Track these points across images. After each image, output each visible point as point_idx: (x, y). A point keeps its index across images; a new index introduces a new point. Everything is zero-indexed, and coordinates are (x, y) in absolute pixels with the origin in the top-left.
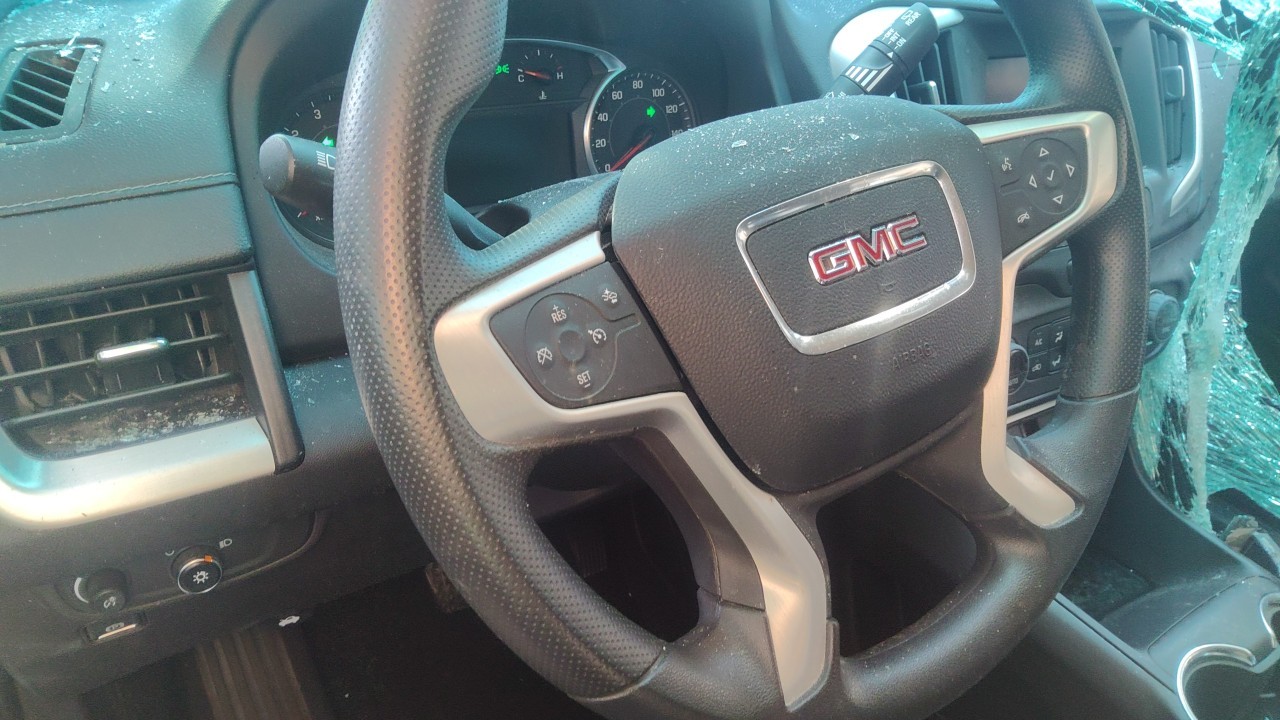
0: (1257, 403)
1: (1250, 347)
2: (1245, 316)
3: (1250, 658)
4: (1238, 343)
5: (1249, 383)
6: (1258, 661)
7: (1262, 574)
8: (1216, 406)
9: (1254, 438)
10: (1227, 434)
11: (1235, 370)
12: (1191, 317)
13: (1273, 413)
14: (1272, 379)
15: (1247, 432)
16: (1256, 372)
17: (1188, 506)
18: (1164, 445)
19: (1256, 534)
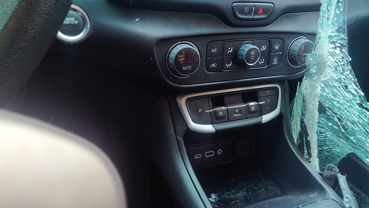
0: (357, 107)
1: (353, 73)
2: (350, 54)
4: (347, 70)
5: (353, 94)
8: (339, 107)
9: (356, 126)
10: (345, 123)
11: (346, 87)
13: (365, 112)
14: (364, 92)
15: (353, 123)
16: (356, 88)
19: (339, 175)
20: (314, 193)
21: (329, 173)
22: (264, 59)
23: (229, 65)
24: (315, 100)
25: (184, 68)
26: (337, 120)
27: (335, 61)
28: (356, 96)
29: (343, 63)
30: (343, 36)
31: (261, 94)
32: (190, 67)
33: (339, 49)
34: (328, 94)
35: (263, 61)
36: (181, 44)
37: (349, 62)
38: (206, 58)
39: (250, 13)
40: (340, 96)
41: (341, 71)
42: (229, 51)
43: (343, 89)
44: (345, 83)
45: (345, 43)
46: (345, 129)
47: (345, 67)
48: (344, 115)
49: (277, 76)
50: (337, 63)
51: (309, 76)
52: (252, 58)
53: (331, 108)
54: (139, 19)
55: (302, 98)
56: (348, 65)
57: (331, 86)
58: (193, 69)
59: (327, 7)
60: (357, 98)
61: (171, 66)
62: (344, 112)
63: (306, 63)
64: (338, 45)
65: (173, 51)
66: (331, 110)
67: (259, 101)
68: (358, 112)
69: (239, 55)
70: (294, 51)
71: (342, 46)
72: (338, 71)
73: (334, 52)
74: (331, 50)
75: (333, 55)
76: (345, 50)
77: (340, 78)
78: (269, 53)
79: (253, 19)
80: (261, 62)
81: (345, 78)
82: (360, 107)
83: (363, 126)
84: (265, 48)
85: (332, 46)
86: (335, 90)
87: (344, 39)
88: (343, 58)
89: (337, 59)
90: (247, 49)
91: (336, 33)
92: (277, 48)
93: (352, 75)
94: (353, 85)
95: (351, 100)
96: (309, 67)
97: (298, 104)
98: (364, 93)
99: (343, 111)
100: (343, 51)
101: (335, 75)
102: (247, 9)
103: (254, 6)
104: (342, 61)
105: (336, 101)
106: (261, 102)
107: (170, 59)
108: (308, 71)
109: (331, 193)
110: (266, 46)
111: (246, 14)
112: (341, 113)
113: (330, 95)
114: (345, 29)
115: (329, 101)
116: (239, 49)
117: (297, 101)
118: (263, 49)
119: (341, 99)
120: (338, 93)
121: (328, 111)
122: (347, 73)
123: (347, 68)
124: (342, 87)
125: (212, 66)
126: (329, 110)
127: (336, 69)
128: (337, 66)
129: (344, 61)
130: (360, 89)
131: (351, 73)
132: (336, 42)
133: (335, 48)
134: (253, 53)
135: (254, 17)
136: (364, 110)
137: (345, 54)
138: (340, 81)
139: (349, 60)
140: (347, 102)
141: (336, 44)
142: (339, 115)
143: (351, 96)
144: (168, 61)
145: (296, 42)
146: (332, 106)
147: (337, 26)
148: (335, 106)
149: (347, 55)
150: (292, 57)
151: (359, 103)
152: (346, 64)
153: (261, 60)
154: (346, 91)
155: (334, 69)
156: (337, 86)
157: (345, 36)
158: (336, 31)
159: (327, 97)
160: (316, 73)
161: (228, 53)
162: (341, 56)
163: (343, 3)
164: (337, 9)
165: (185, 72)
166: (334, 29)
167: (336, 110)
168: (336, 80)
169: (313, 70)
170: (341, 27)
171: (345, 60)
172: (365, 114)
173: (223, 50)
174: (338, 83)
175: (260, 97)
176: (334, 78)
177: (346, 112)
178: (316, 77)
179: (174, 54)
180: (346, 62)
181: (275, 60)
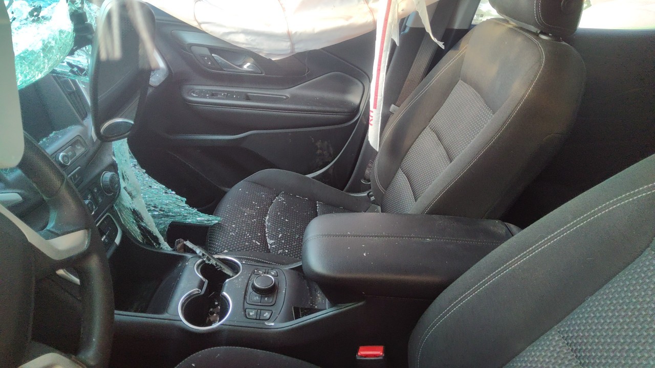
0: (164, 194)
1: (151, 178)
2: (142, 167)
3: (199, 291)
4: (146, 177)
5: (157, 189)
6: (201, 290)
7: (192, 256)
11: (151, 187)
12: (123, 178)
14: (164, 185)
15: (166, 204)
16: (158, 185)
17: (159, 244)
18: (140, 227)
19: (185, 242)
20: (179, 263)
21: (179, 246)
26: (154, 208)
28: (160, 189)
37: (145, 173)
46: (163, 211)
67: (105, 233)
83: (174, 203)
92: (96, 191)
94: (155, 184)
95: (158, 193)
106: (107, 233)
109: (189, 256)
119: (150, 195)
122: (147, 179)
124: (148, 188)
129: (141, 173)
130: (160, 184)
136: (169, 195)
145: (103, 178)
150: (107, 189)
172: (172, 197)
175: (104, 230)
177: (157, 201)
180: (143, 173)
181: (100, 199)
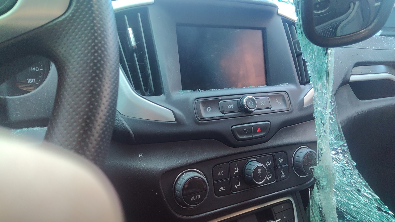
0: (376, 210)
2: (354, 158)
4: (355, 175)
5: (368, 198)
8: (357, 211)
11: (359, 191)
16: (369, 192)
22: (271, 174)
23: (237, 186)
24: (333, 213)
25: (193, 199)
27: (341, 166)
28: (371, 199)
29: (349, 168)
30: (342, 143)
31: (276, 210)
32: (199, 196)
33: (341, 155)
34: (342, 198)
35: (271, 176)
36: (186, 172)
37: (355, 167)
38: (213, 182)
39: (249, 133)
40: (355, 200)
41: (349, 176)
42: (236, 171)
43: (356, 192)
44: (357, 187)
45: (346, 148)
47: (352, 171)
48: (364, 220)
49: (287, 190)
50: (343, 168)
51: (321, 189)
52: (260, 176)
53: (349, 212)
54: (142, 154)
55: (318, 209)
56: (355, 170)
57: (343, 190)
58: (202, 198)
59: (321, 121)
60: (373, 202)
61: (178, 198)
62: (364, 216)
63: (315, 176)
64: (339, 151)
65: (179, 182)
66: (349, 214)
67: (275, 218)
68: (379, 216)
69: (246, 174)
70: (299, 162)
71: (343, 152)
72: (347, 175)
73: (338, 158)
74: (334, 156)
75: (337, 160)
76: (348, 155)
77: (350, 182)
78: (275, 167)
79: (253, 138)
80: (269, 178)
81: (355, 182)
82: (378, 210)
84: (270, 163)
85: (334, 152)
86: (348, 194)
87: (344, 146)
88: (347, 163)
89: (342, 164)
90: (253, 168)
91: (335, 140)
92: (281, 161)
93: (361, 179)
94: (366, 188)
95: (367, 204)
96: (318, 180)
97: (314, 214)
98: (379, 197)
99: (362, 215)
100: (346, 157)
101: (344, 179)
102: (246, 130)
103: (252, 126)
104: (348, 166)
105: (352, 205)
106: (277, 219)
107: (177, 190)
108: (318, 183)
110: (270, 161)
111: (246, 134)
112: (360, 217)
113: (344, 199)
114: (342, 137)
115: (345, 205)
116: (245, 168)
117: (312, 211)
118: (268, 164)
119: (357, 203)
120: (352, 197)
121: (347, 216)
122: (356, 177)
123: (354, 172)
124: (354, 190)
125: (221, 189)
126: (347, 214)
127: (344, 173)
128: (344, 171)
129: (349, 165)
130: (373, 193)
131: (360, 177)
132: (337, 149)
133: (338, 154)
134: (260, 171)
135: (254, 136)
136: (384, 214)
137: (349, 159)
138: (350, 185)
139: (354, 165)
140: (364, 206)
141: (337, 150)
142: (359, 219)
143: (367, 200)
144: (175, 192)
145: (298, 153)
146: (349, 210)
147: (334, 134)
148: (353, 210)
149: (351, 160)
150: (298, 168)
151: (377, 207)
152: (353, 169)
153: (269, 175)
154: (359, 194)
155: (342, 173)
156: (349, 190)
157: (344, 143)
158: (334, 138)
159: (342, 201)
160: (327, 185)
161: (235, 173)
162: (346, 161)
163: (334, 115)
164: (330, 120)
165: (193, 202)
166: (332, 138)
167: (355, 215)
168: (346, 184)
169: (323, 182)
170: (338, 135)
171: (351, 165)
172: (387, 218)
173: (229, 171)
174: (350, 187)
175: (275, 214)
176: (344, 183)
177: (366, 216)
178: (328, 189)
179: (181, 185)
180: (352, 167)
181: (283, 174)
